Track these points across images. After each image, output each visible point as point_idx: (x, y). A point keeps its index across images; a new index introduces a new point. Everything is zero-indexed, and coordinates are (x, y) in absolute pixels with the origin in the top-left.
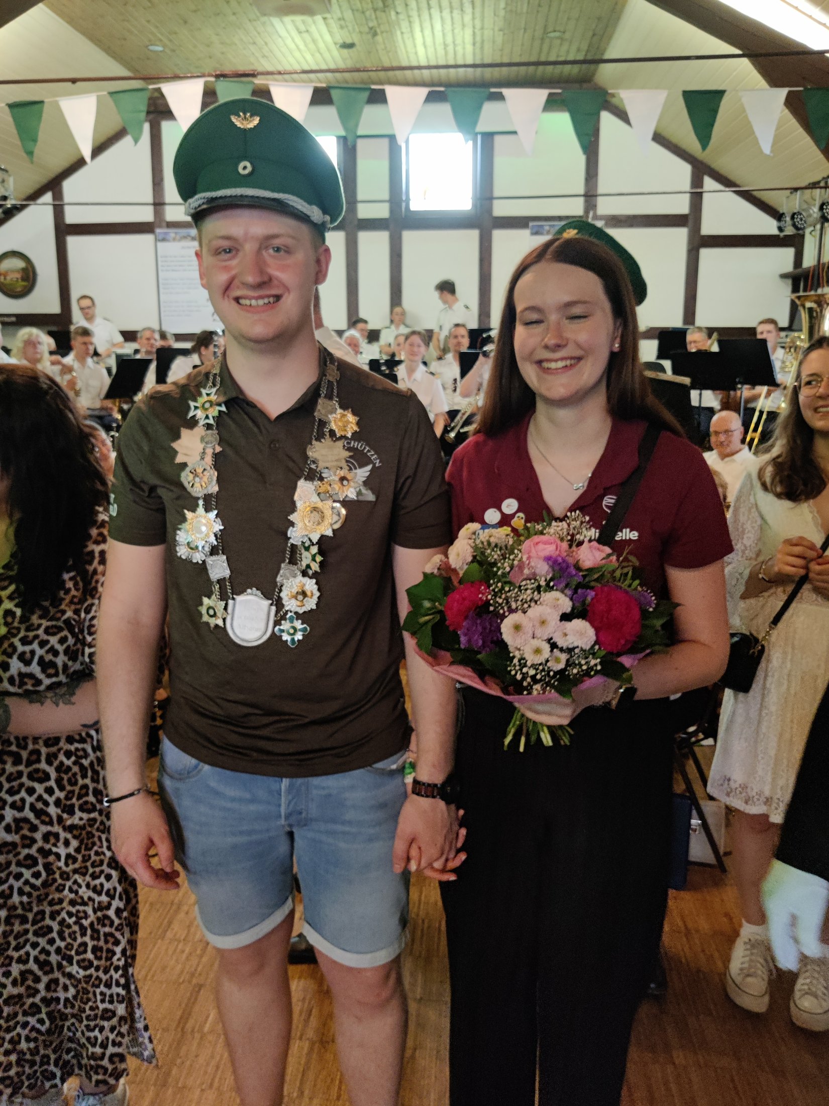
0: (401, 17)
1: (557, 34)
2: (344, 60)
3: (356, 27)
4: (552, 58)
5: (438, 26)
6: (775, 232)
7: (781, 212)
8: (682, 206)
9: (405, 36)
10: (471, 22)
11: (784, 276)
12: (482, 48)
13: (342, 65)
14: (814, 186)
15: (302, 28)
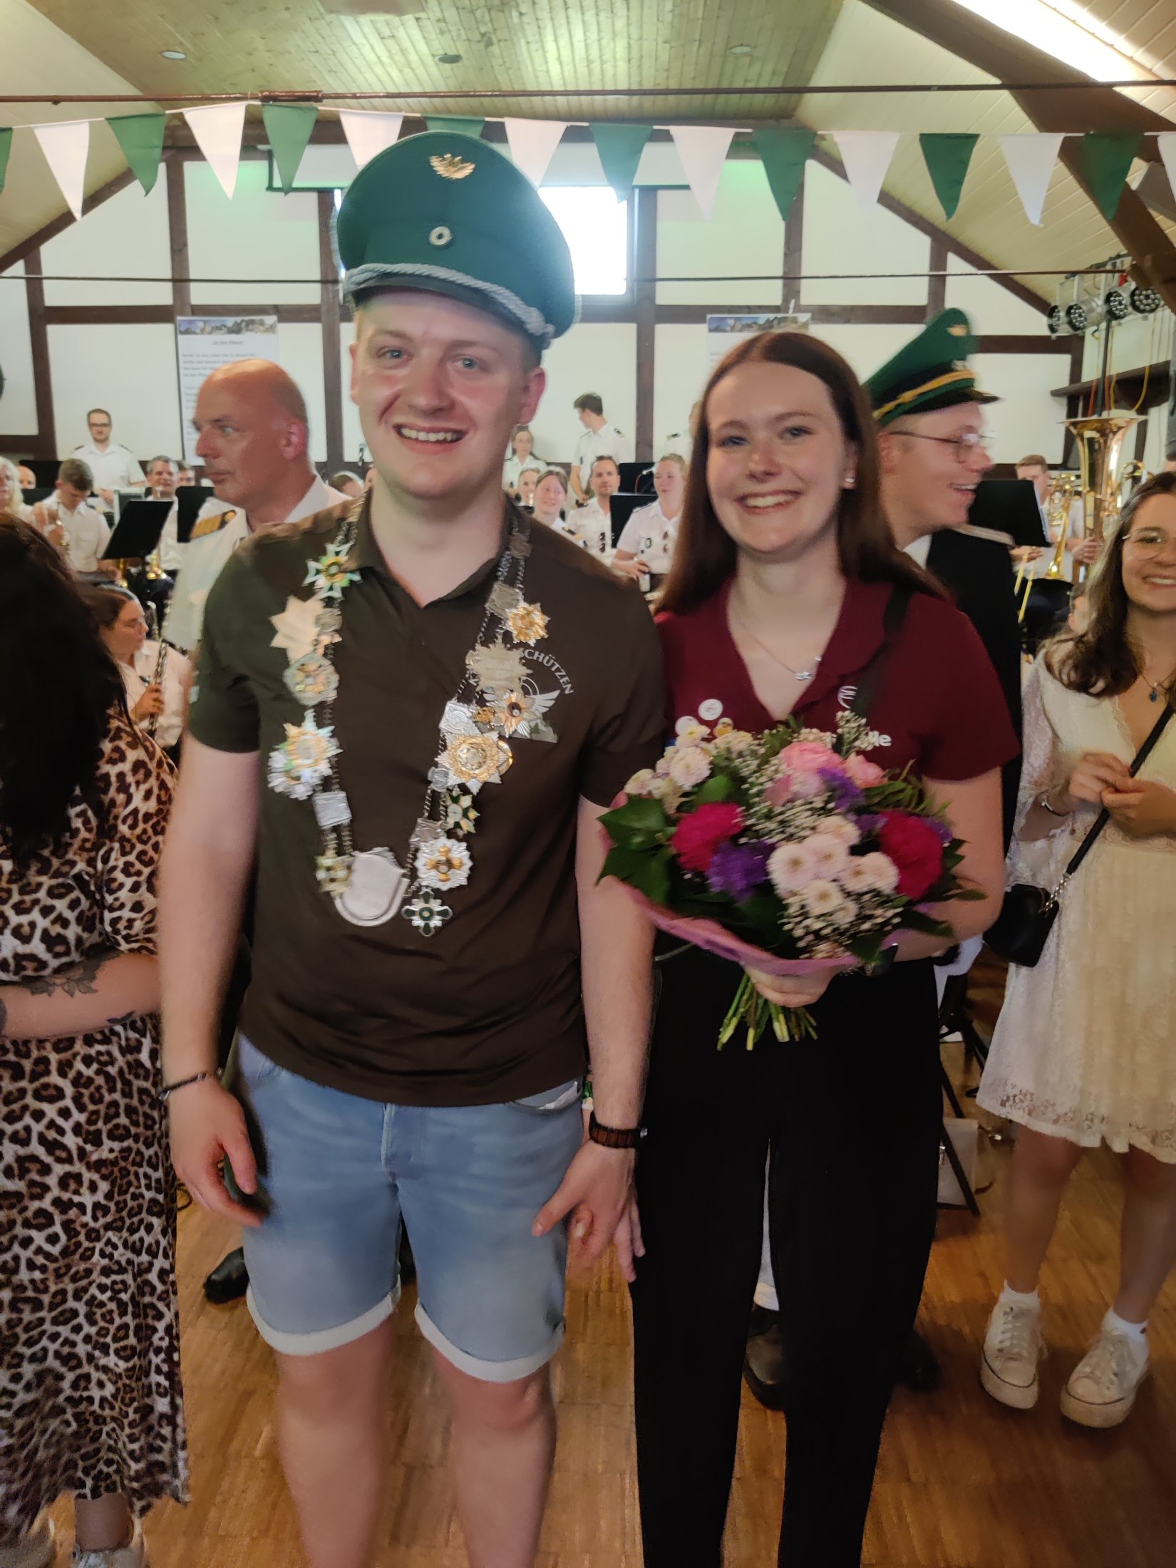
0: (526, 19)
1: (745, 49)
2: (445, 79)
3: (462, 32)
4: (738, 84)
5: (578, 34)
6: (1046, 332)
7: (1053, 304)
8: (917, 294)
9: (533, 47)
10: (625, 29)
11: (1056, 394)
12: (640, 66)
13: (442, 88)
14: (1097, 269)
15: (386, 32)
